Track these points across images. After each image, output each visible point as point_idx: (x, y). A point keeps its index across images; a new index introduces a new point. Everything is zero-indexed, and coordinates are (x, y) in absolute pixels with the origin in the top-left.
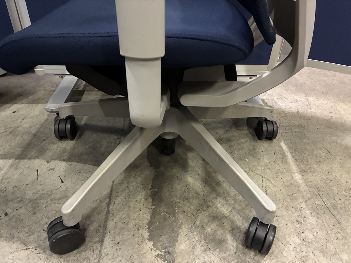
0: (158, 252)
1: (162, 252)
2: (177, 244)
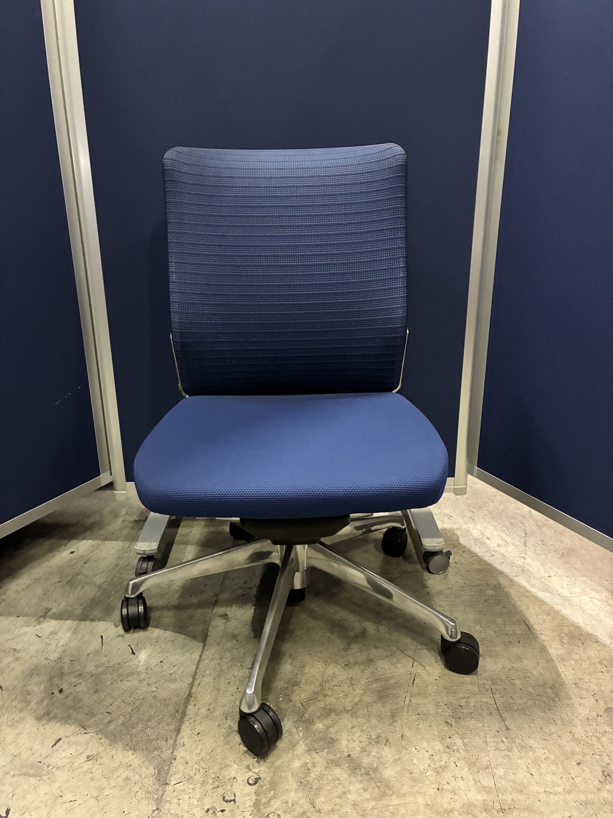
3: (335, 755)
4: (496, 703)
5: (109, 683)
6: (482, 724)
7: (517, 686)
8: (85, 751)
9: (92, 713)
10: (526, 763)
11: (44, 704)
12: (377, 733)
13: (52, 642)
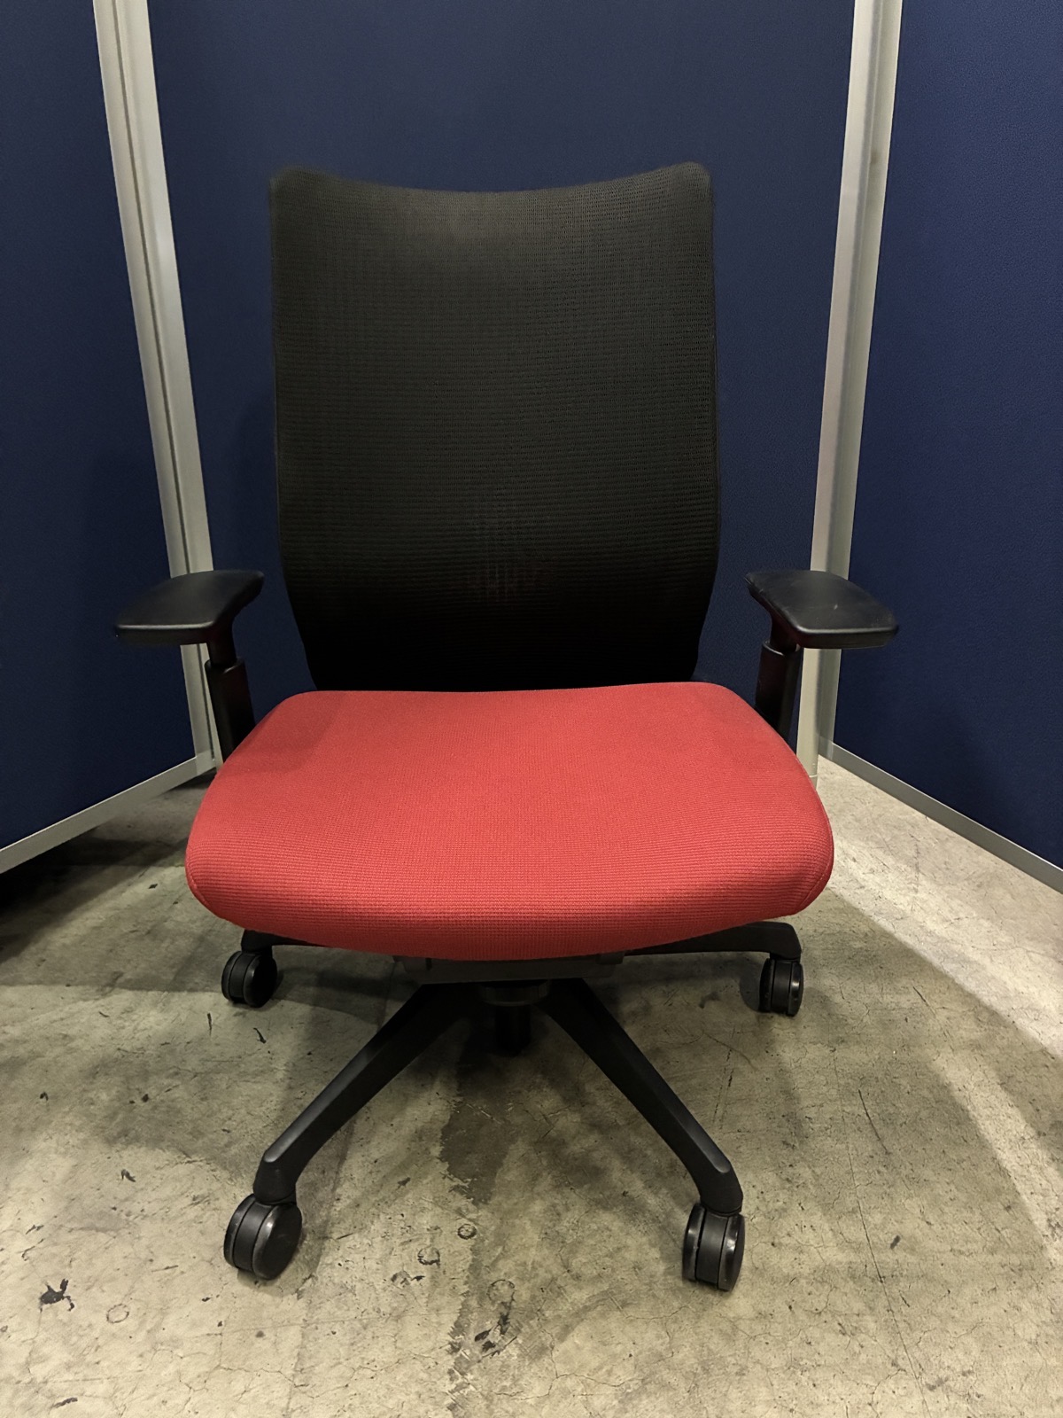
0: (457, 1182)
2: (500, 1170)
3: (601, 1193)
4: (867, 1115)
5: (224, 1086)
6: (844, 1146)
7: (902, 1088)
8: (189, 1188)
9: (198, 1131)
10: (919, 1206)
11: (118, 1120)
13: (127, 1024)
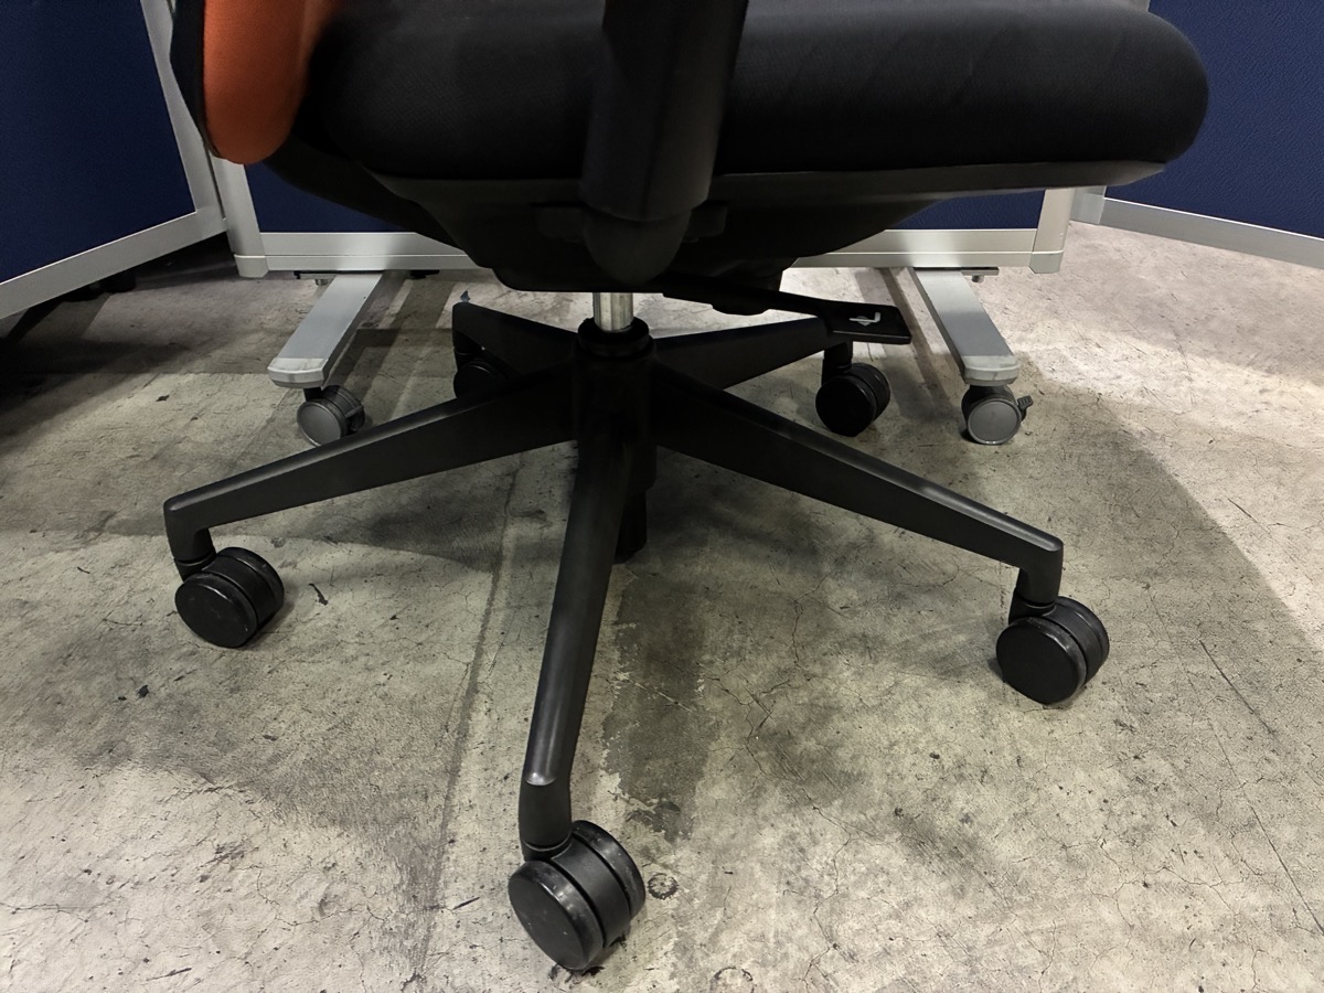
0: (637, 805)
1: (651, 804)
2: (700, 783)
3: (861, 812)
4: (1223, 674)
6: (1205, 724)
7: (1260, 635)
9: (226, 740)
12: (956, 756)
13: (119, 583)
